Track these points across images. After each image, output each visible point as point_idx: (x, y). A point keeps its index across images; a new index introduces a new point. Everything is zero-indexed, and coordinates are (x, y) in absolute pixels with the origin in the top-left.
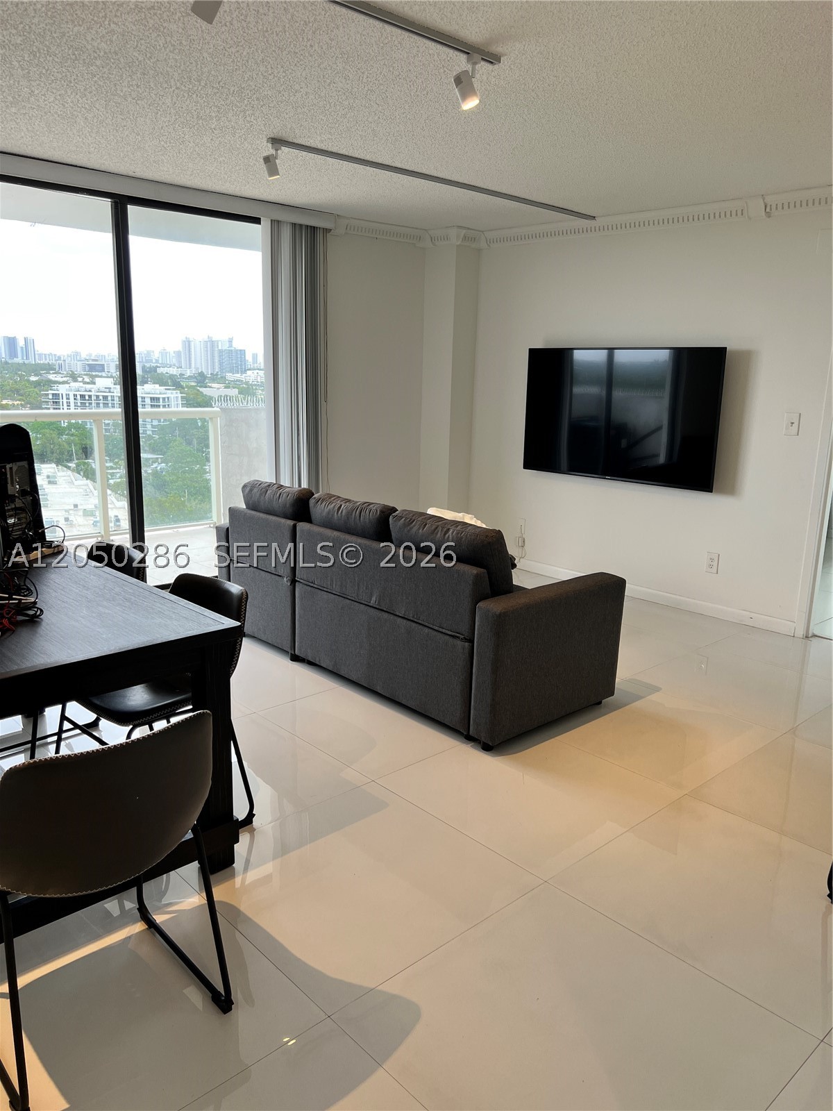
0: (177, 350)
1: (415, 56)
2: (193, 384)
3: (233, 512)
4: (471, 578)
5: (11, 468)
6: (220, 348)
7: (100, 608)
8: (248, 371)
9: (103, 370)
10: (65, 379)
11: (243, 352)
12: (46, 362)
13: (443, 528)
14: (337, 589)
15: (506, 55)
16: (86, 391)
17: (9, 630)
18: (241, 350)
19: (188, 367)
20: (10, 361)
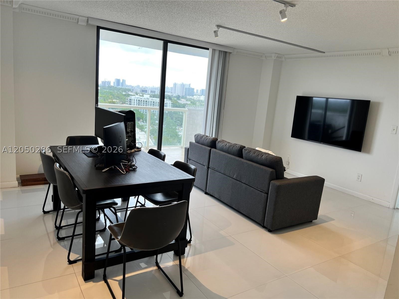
0: (171, 87)
1: (267, 4)
2: (176, 99)
3: (191, 143)
4: (270, 172)
5: (129, 124)
6: (186, 87)
7: (153, 168)
8: (194, 96)
9: (147, 92)
10: (134, 94)
11: (193, 89)
12: (129, 88)
13: (261, 154)
14: (222, 172)
15: (297, 4)
16: (140, 99)
17: (128, 172)
18: (193, 88)
19: (174, 93)
20: (117, 87)
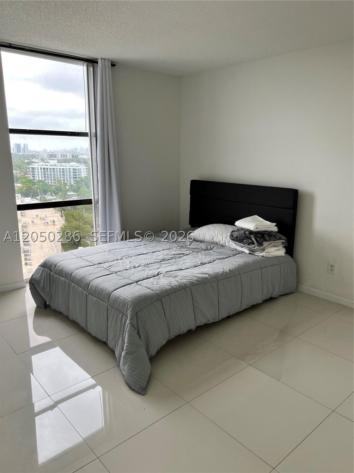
9: (55, 157)
10: (39, 161)
12: (33, 154)
16: (45, 166)
20: (18, 154)
